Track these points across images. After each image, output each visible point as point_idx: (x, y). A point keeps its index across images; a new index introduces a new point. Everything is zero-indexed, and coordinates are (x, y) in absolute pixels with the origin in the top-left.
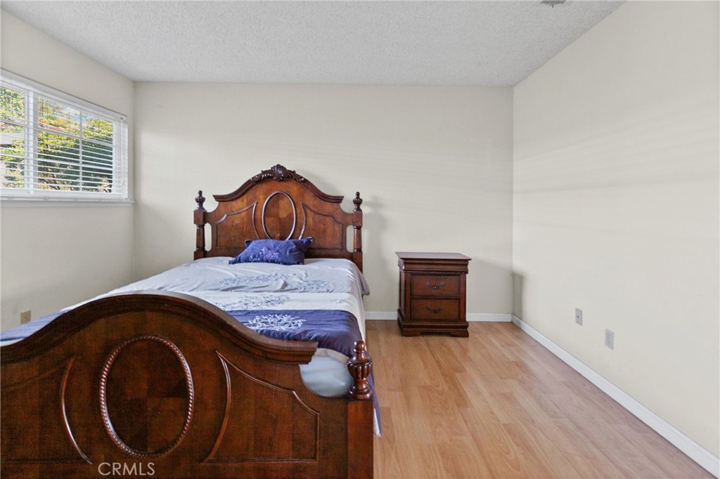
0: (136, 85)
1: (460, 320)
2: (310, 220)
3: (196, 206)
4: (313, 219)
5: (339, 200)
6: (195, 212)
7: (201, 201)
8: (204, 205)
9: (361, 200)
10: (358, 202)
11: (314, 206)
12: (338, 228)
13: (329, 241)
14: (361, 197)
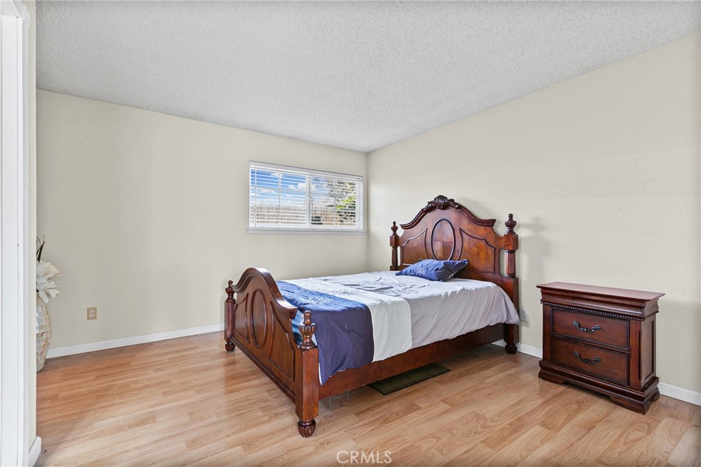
0: (368, 154)
1: (629, 384)
2: (466, 244)
3: (392, 232)
4: (469, 243)
5: (491, 223)
6: (391, 237)
7: (395, 229)
8: (397, 232)
9: (515, 222)
10: (511, 224)
11: (469, 230)
12: (490, 251)
13: (482, 264)
14: (514, 219)
